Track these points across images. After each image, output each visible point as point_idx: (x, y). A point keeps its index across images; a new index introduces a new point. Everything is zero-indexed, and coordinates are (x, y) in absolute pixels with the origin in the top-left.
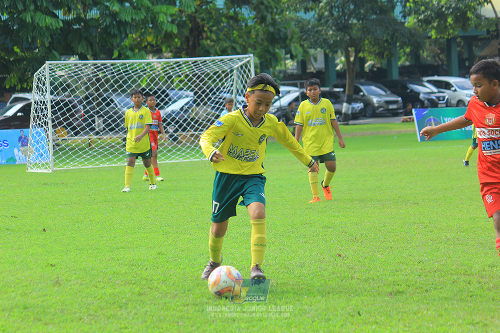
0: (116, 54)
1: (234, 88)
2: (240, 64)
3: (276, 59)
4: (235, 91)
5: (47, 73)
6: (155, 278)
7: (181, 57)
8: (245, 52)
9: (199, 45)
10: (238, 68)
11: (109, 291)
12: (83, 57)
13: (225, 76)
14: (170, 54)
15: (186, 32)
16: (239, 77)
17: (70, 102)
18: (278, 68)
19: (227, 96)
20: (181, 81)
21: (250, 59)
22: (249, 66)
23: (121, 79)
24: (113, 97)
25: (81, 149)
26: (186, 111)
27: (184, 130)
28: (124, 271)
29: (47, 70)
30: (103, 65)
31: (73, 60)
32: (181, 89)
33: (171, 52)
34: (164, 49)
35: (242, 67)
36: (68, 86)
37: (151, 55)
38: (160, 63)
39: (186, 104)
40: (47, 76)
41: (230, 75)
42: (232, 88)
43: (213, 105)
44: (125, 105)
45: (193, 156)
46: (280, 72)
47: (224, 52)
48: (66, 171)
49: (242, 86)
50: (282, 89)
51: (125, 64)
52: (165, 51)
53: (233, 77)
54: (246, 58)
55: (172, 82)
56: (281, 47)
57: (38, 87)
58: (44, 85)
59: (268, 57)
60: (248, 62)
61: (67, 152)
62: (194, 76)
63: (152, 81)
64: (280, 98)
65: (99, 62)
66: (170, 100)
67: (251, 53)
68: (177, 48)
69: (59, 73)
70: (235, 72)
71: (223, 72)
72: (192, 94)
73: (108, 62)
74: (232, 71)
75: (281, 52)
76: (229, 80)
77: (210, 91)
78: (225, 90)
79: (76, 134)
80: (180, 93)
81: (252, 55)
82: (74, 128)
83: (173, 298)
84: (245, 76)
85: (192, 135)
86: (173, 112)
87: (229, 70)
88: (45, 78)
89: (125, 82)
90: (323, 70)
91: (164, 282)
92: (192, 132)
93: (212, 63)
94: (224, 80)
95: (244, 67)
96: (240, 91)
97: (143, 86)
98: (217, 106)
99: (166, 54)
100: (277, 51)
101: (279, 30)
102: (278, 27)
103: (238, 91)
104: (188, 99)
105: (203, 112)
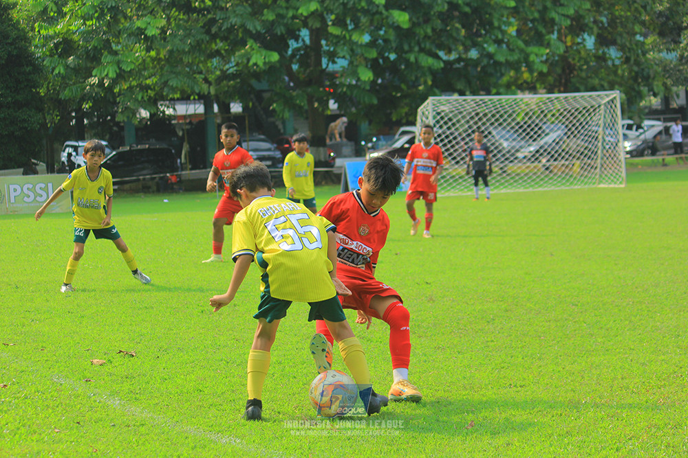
0: (494, 91)
1: (601, 122)
2: (607, 99)
3: (640, 96)
4: (602, 125)
5: (430, 108)
6: (521, 296)
7: (553, 93)
8: (612, 88)
9: (570, 82)
10: (605, 104)
11: (478, 307)
12: (462, 93)
13: (594, 111)
14: (545, 91)
15: (559, 70)
16: (606, 112)
17: (452, 134)
18: (643, 104)
19: (595, 128)
20: (553, 115)
21: (616, 95)
22: (615, 101)
23: (498, 112)
24: (491, 129)
25: (460, 178)
26: (558, 143)
27: (555, 160)
28: (492, 290)
29: (430, 105)
30: (481, 100)
31: (456, 96)
32: (553, 123)
33: (545, 88)
34: (538, 86)
35: (608, 102)
36: (450, 120)
37: (527, 92)
38: (533, 98)
39: (558, 137)
40: (430, 111)
41: (597, 110)
42: (600, 122)
43: (582, 137)
44: (502, 137)
45: (563, 184)
46: (646, 107)
47: (593, 89)
48: (448, 197)
49: (609, 121)
50: (647, 123)
51: (500, 100)
52: (540, 88)
53: (601, 112)
54: (612, 94)
55: (545, 116)
56: (645, 85)
57: (422, 121)
58: (427, 118)
59: (633, 94)
60: (615, 98)
61: (448, 180)
62: (565, 110)
63: (526, 114)
64: (645, 131)
65: (477, 98)
66: (543, 132)
67: (618, 89)
68: (550, 85)
69: (442, 108)
70: (602, 107)
71: (592, 107)
72: (563, 127)
73: (486, 98)
74: (599, 106)
75: (644, 90)
76: (597, 114)
77: (580, 124)
78: (594, 124)
79: (457, 163)
80: (552, 126)
81: (618, 92)
82: (454, 158)
83: (537, 314)
84: (612, 111)
85: (563, 165)
86: (546, 143)
87: (597, 106)
88: (429, 113)
89: (501, 116)
90: (685, 106)
91: (528, 300)
92: (563, 162)
93: (581, 99)
94: (593, 114)
95: (611, 103)
96: (607, 125)
97: (519, 119)
98: (586, 138)
99: (541, 91)
100: (642, 88)
101: (643, 70)
102: (642, 67)
103: (605, 125)
104: (559, 132)
105: (573, 144)
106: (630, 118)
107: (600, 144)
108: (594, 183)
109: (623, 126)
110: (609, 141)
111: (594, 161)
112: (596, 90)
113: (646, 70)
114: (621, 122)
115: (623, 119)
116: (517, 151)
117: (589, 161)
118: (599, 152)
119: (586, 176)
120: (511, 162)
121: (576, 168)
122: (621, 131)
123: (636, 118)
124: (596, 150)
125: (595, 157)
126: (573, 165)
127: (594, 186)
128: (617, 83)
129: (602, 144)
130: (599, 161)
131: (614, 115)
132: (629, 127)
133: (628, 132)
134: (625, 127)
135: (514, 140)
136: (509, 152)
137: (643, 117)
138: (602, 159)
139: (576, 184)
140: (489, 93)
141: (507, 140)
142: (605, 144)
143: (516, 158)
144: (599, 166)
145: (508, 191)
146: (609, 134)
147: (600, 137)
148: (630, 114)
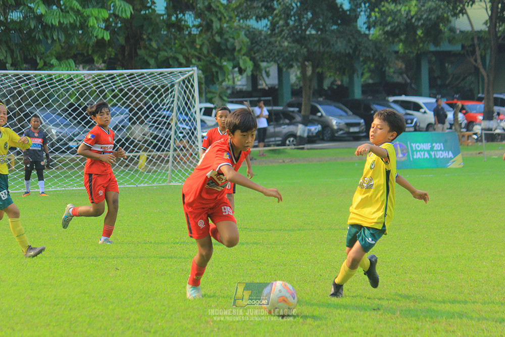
0: (41, 64)
1: (174, 105)
2: (182, 78)
3: (223, 73)
4: (175, 109)
7: (114, 68)
8: (188, 64)
9: (136, 55)
10: (179, 83)
13: (165, 92)
14: (103, 65)
15: (122, 40)
16: (180, 93)
18: (225, 83)
19: (166, 113)
20: (115, 96)
21: (194, 72)
22: (192, 80)
23: (46, 92)
24: (37, 112)
26: (120, 130)
30: (25, 75)
32: (115, 105)
33: (104, 62)
34: (96, 58)
35: (184, 81)
39: (120, 123)
41: (170, 91)
42: (172, 105)
43: (151, 124)
44: (51, 122)
46: (228, 88)
47: (165, 64)
49: (184, 103)
51: (50, 75)
52: (98, 62)
53: (174, 93)
54: (189, 71)
55: (105, 97)
56: (229, 60)
59: (214, 69)
60: (192, 76)
62: (130, 90)
63: (82, 95)
65: (21, 73)
67: (195, 66)
68: (110, 58)
70: (176, 86)
71: (163, 87)
72: (127, 110)
73: (32, 73)
74: (173, 86)
75: (228, 65)
76: (170, 96)
77: (148, 108)
78: (165, 107)
81: (195, 68)
84: (187, 92)
87: (169, 85)
89: (50, 96)
90: (277, 87)
93: (151, 76)
94: (164, 95)
95: (186, 82)
96: (181, 109)
98: (156, 125)
99: (98, 65)
100: (225, 63)
101: (227, 40)
102: (225, 36)
103: (179, 109)
104: (122, 117)
105: (139, 132)
106: (210, 100)
107: (172, 133)
108: (164, 181)
109: (201, 109)
110: (184, 129)
111: (165, 153)
112: (169, 66)
113: (231, 40)
114: (199, 106)
115: (200, 102)
116: (71, 140)
117: (159, 153)
118: (172, 142)
119: (156, 171)
120: (63, 152)
121: (143, 162)
122: (199, 116)
123: (217, 100)
124: (167, 139)
125: (166, 149)
126: (138, 158)
127: (165, 184)
128: (193, 56)
129: (176, 132)
130: (171, 153)
131: (191, 97)
132: (208, 112)
133: (206, 118)
134: (203, 110)
135: (66, 125)
136: (59, 140)
137: (225, 98)
138: (175, 150)
139: (142, 182)
140: (34, 67)
141: (57, 125)
142: (178, 132)
143: (69, 148)
144: (171, 159)
145: (58, 189)
146: (184, 120)
147: (173, 124)
148: (209, 96)
